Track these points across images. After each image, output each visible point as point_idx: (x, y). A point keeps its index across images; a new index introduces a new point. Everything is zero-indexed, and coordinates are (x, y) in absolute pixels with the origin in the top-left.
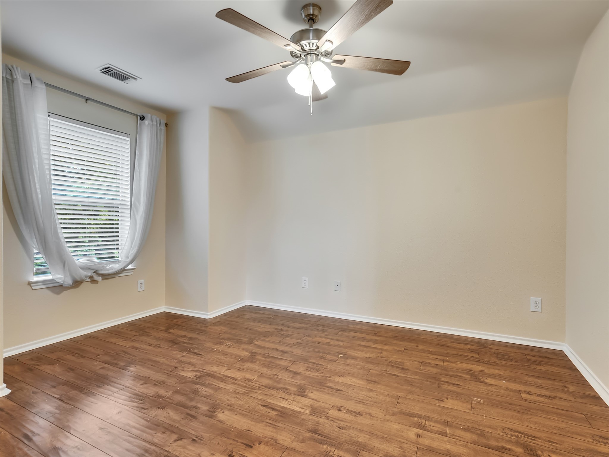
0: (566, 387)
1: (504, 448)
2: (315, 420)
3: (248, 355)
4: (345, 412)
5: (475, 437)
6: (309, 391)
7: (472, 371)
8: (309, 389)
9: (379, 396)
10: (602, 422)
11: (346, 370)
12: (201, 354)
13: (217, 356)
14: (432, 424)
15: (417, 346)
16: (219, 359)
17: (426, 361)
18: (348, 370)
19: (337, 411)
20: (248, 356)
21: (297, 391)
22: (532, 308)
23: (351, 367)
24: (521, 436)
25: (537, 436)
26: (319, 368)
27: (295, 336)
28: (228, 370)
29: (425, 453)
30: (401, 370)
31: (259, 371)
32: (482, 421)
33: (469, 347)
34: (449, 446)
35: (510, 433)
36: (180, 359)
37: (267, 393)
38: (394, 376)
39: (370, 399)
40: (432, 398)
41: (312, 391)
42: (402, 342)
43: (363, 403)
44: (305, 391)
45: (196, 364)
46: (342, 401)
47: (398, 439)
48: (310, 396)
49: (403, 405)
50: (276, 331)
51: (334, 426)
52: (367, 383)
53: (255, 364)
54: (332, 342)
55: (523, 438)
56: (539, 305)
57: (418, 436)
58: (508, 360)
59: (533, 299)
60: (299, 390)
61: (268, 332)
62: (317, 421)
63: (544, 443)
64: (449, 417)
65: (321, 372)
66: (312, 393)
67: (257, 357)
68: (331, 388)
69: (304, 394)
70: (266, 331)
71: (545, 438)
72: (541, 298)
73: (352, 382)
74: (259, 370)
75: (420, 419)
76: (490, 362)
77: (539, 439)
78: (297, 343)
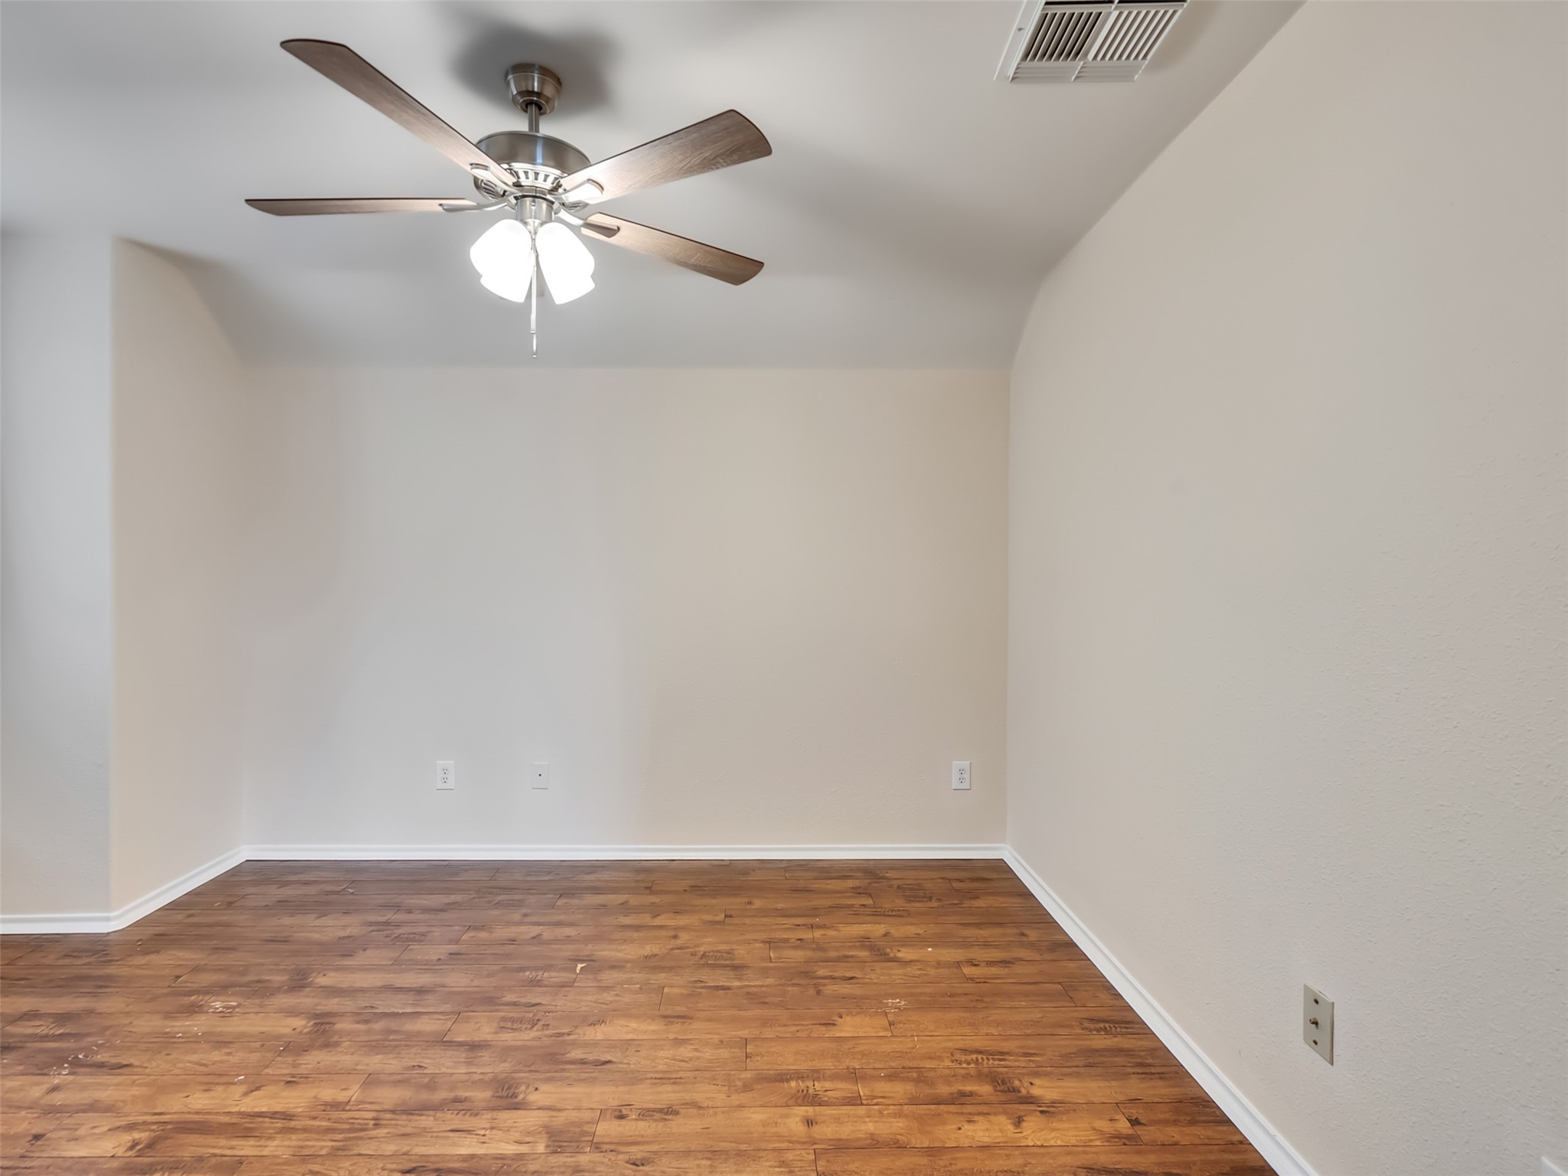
0: (1023, 934)
1: (962, 1094)
2: (567, 1164)
3: (305, 1027)
4: (637, 1117)
5: (910, 1088)
6: (528, 1086)
7: (869, 938)
8: (524, 1083)
9: (703, 1052)
10: (1086, 991)
11: (607, 1004)
12: (125, 1063)
13: (195, 1057)
14: (828, 1085)
15: (750, 903)
16: (206, 1065)
17: (777, 936)
18: (611, 1002)
19: (617, 1122)
20: (306, 1030)
21: (493, 1097)
22: (955, 784)
23: (615, 993)
24: (982, 1059)
25: (1005, 1050)
26: (534, 1015)
27: (436, 934)
28: (252, 1091)
29: (832, 1159)
30: (731, 973)
31: (359, 1067)
32: (913, 1048)
33: (850, 883)
34: (870, 1124)
35: (963, 1058)
36: (43, 1102)
37: (408, 1130)
38: (721, 992)
39: (683, 1064)
40: (812, 1024)
41: (536, 1086)
42: (714, 898)
43: (672, 1080)
44: (517, 1091)
45: (121, 1104)
46: (621, 1089)
47: (771, 1146)
48: (532, 1102)
49: (759, 1058)
50: (373, 931)
51: (620, 1162)
52: (666, 1025)
53: (339, 1049)
54: (548, 933)
55: (986, 1061)
56: (966, 776)
57: (809, 1122)
58: (925, 900)
59: (957, 764)
60: (498, 1095)
61: (349, 937)
62: (572, 1164)
63: (1019, 1061)
64: (854, 1058)
65: (544, 1025)
66: (537, 1092)
67: (338, 1026)
68: (583, 1062)
69: (516, 1100)
70: (340, 938)
71: (1017, 1051)
72: (969, 762)
73: (629, 1033)
74: (357, 1065)
75: (803, 1082)
76: (895, 911)
77: (1011, 1056)
78: (451, 954)
